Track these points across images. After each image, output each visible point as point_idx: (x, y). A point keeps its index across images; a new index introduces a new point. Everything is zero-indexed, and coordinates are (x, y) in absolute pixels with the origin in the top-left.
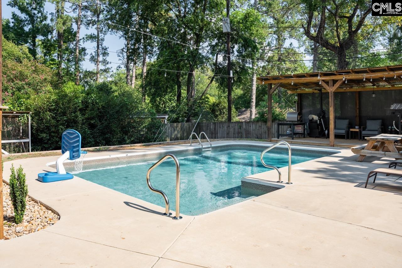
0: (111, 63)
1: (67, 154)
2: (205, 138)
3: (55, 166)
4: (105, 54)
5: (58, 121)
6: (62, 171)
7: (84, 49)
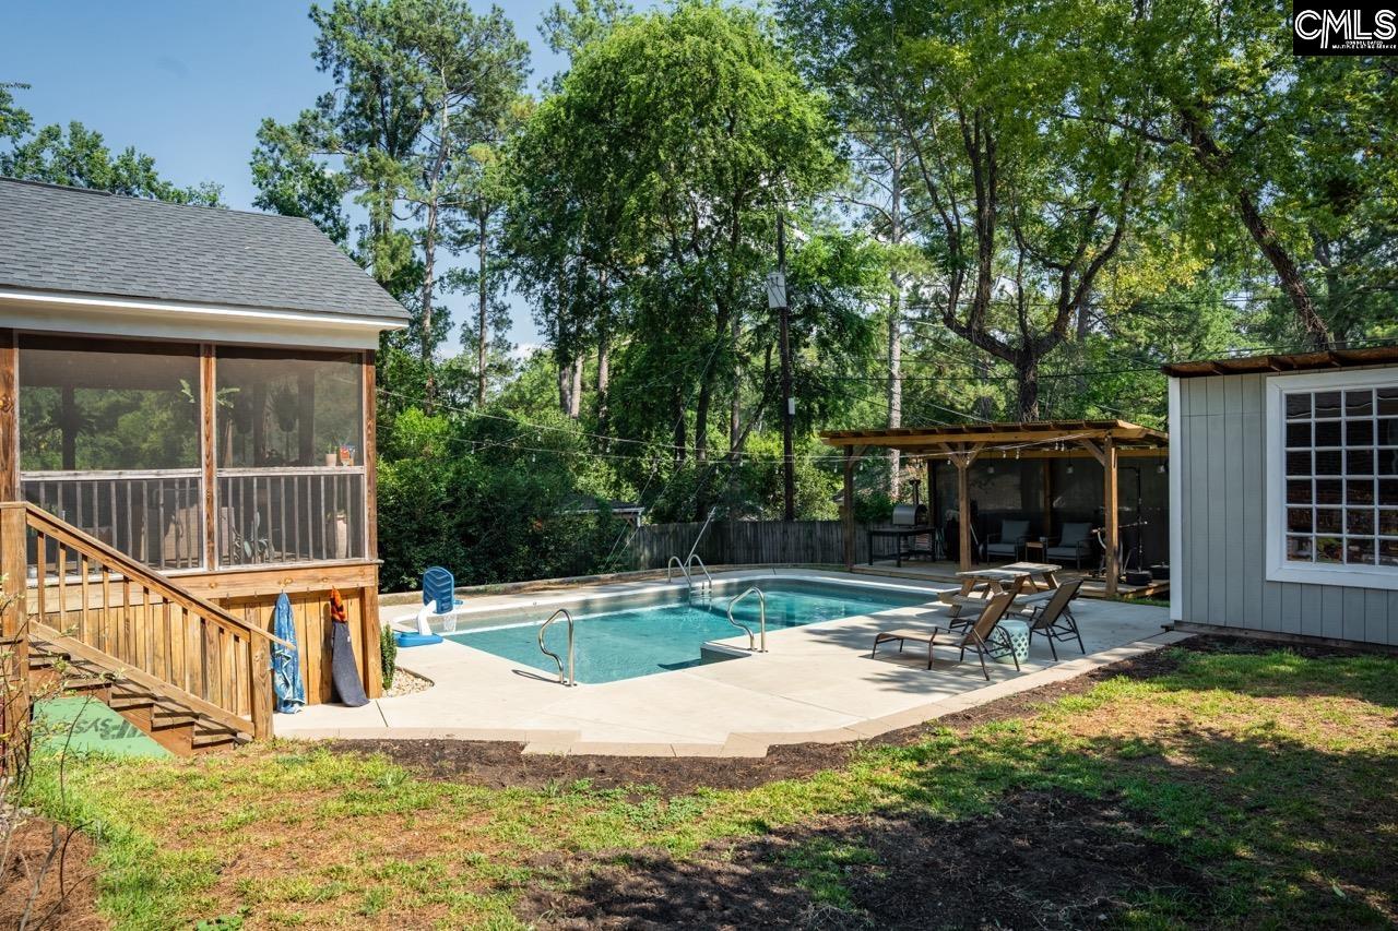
0: (516, 347)
1: (433, 604)
2: (698, 564)
3: (415, 623)
4: (501, 323)
5: (400, 532)
6: (426, 631)
7: (442, 313)
